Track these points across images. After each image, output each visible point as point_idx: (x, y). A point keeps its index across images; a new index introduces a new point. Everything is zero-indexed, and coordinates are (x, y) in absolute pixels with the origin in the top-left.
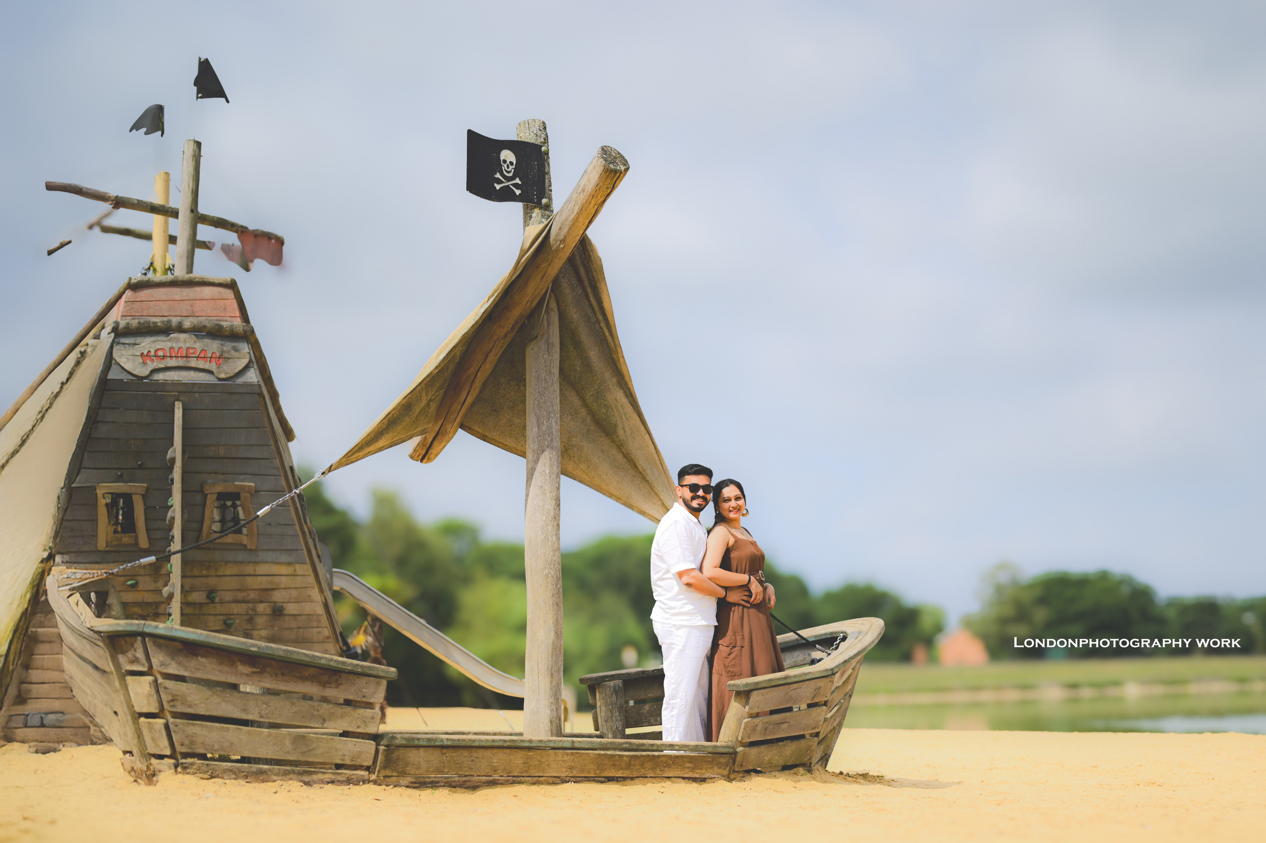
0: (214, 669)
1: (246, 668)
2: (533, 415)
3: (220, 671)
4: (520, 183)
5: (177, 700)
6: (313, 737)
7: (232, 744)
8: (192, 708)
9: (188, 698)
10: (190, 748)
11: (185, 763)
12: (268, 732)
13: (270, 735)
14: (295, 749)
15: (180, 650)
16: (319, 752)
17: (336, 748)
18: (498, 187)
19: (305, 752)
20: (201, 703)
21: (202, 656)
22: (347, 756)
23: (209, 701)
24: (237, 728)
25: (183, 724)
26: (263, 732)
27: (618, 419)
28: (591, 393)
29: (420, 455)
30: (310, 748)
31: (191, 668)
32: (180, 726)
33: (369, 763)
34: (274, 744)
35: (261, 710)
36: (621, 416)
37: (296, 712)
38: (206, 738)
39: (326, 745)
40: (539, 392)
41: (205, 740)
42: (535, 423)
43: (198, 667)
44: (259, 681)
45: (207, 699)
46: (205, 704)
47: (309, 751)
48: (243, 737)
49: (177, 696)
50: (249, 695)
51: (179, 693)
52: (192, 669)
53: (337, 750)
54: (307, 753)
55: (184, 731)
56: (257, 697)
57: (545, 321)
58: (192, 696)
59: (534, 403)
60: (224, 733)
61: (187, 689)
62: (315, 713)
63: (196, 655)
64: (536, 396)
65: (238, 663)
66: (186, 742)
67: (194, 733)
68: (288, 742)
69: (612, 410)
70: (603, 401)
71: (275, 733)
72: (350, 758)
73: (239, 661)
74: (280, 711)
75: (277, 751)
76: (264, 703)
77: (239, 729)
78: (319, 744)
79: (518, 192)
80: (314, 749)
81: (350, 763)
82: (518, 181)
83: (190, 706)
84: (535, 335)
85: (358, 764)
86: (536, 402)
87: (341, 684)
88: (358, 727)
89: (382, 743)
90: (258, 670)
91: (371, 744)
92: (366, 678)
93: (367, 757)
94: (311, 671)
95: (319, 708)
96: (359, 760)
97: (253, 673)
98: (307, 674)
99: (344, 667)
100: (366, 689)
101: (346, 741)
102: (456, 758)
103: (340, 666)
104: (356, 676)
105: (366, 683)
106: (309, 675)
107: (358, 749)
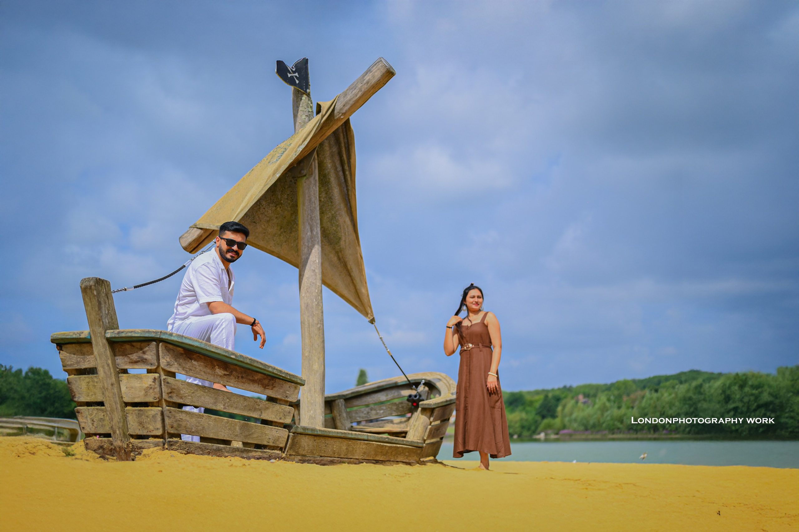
0: (201, 371)
1: (221, 371)
2: (307, 224)
3: (204, 372)
5: (174, 392)
6: (253, 425)
7: (204, 428)
8: (183, 399)
9: (181, 391)
10: (177, 430)
11: (172, 442)
12: (227, 420)
13: (228, 422)
14: (241, 434)
15: (182, 354)
16: (255, 436)
17: (265, 433)
19: (247, 436)
20: (189, 396)
21: (195, 360)
22: (271, 440)
23: (194, 394)
24: (208, 416)
25: (175, 411)
26: (224, 419)
27: (343, 234)
28: (328, 216)
29: (192, 248)
30: (250, 433)
31: (187, 368)
32: (173, 413)
33: (282, 445)
34: (229, 429)
35: (225, 403)
36: (346, 233)
37: (246, 406)
38: (188, 423)
39: (260, 431)
40: (311, 210)
41: (187, 424)
42: (309, 230)
43: (191, 368)
44: (227, 381)
45: (193, 393)
46: (191, 396)
47: (250, 435)
48: (211, 423)
49: (174, 389)
50: (219, 392)
51: (176, 387)
52: (187, 370)
53: (266, 434)
54: (248, 437)
55: (175, 417)
56: (225, 393)
57: (313, 166)
58: (184, 390)
59: (308, 217)
60: (200, 419)
61: (182, 384)
62: (257, 407)
63: (191, 359)
64: (309, 212)
65: (217, 367)
66: (175, 425)
67: (181, 419)
68: (238, 428)
69: (340, 229)
70: (335, 222)
71: (231, 421)
72: (273, 441)
73: (218, 365)
74: (236, 405)
75: (231, 434)
76: (228, 398)
77: (210, 416)
78: (256, 430)
79: (297, 82)
80: (252, 433)
81: (272, 445)
83: (181, 398)
85: (276, 445)
87: (275, 387)
88: (280, 419)
89: (291, 431)
90: (228, 373)
91: (286, 431)
92: (290, 383)
93: (283, 441)
94: (259, 376)
95: (260, 404)
96: (278, 443)
97: (225, 375)
98: (256, 378)
99: (281, 374)
100: (288, 391)
101: (272, 428)
102: (319, 444)
103: (279, 374)
104: (284, 382)
105: (289, 387)
106: (257, 379)
107: (278, 435)
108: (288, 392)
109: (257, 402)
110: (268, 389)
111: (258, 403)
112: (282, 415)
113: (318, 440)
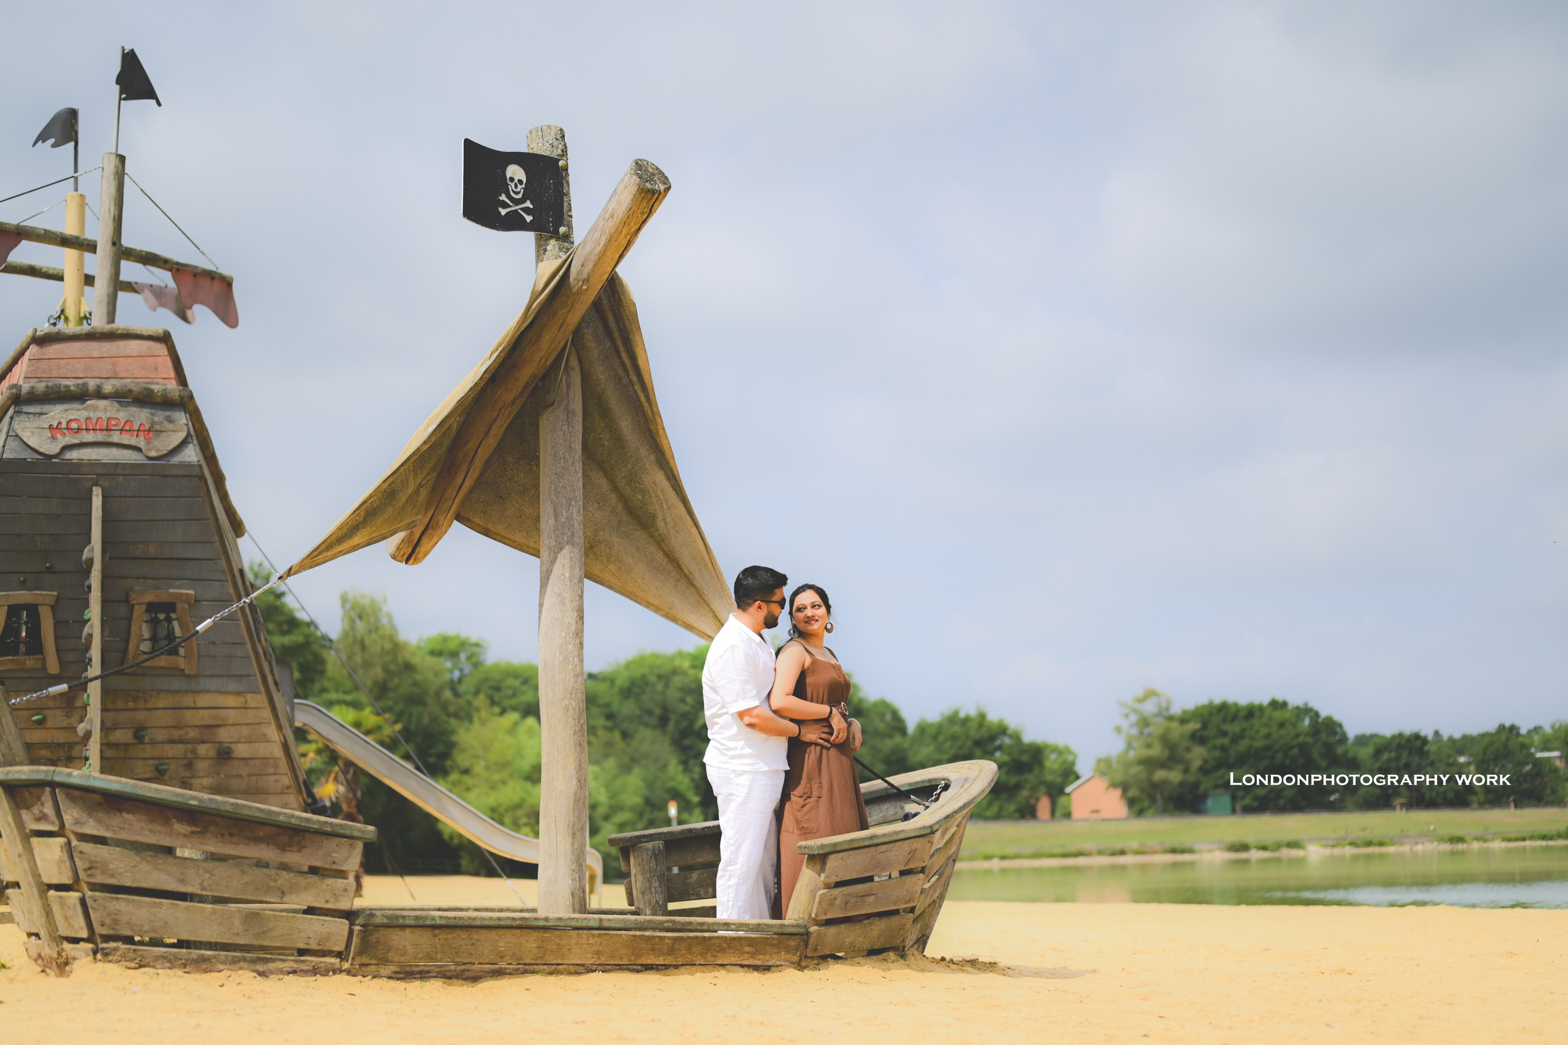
0: (143, 829)
1: (184, 827)
2: (549, 503)
3: (150, 831)
4: (531, 207)
5: (97, 867)
6: (269, 915)
7: (167, 923)
8: (115, 878)
9: (110, 865)
10: (113, 929)
11: (106, 949)
12: (212, 908)
13: (215, 912)
14: (246, 931)
15: (100, 804)
16: (277, 934)
17: (298, 929)
18: (503, 212)
19: (259, 934)
20: (126, 871)
21: (128, 812)
22: (313, 939)
23: (138, 869)
25: (105, 899)
26: (206, 908)
27: (657, 507)
28: (623, 474)
29: (404, 555)
30: (265, 929)
31: (115, 826)
32: (100, 901)
33: (340, 947)
34: (220, 924)
35: (203, 881)
36: (661, 503)
37: (247, 883)
38: (134, 917)
39: (285, 924)
40: (556, 474)
41: (131, 919)
42: (551, 513)
43: (122, 825)
44: (201, 843)
45: (135, 866)
46: (132, 872)
47: (264, 932)
48: (180, 914)
49: (96, 862)
50: (187, 861)
51: (98, 859)
52: (115, 829)
53: (300, 931)
54: (262, 935)
55: (105, 907)
56: (199, 863)
57: (564, 383)
58: (116, 863)
59: (550, 488)
60: (157, 910)
61: (109, 853)
62: (272, 884)
63: (120, 811)
64: (552, 478)
65: (174, 820)
66: (108, 921)
67: (118, 910)
68: (237, 921)
69: (650, 496)
70: (638, 485)
71: (221, 910)
72: (317, 941)
73: (175, 818)
74: (227, 882)
75: (224, 933)
76: (207, 872)
77: (175, 904)
78: (277, 923)
79: (529, 218)
80: (270, 930)
81: (317, 948)
82: (528, 204)
83: (113, 876)
84: (551, 401)
85: (326, 948)
86: (553, 487)
87: (305, 847)
88: (327, 902)
89: (357, 922)
90: (199, 830)
91: (342, 923)
92: (337, 840)
93: (338, 940)
94: (267, 830)
95: (277, 878)
96: (328, 944)
97: (193, 833)
98: (261, 834)
99: (308, 825)
100: (337, 853)
101: (311, 919)
102: (450, 941)
103: (304, 824)
104: (323, 838)
105: (337, 845)
106: (264, 836)
107: (327, 930)
108: (335, 855)
109: (270, 876)
110: (290, 851)
111: (272, 877)
112: (328, 896)
113: (443, 935)
